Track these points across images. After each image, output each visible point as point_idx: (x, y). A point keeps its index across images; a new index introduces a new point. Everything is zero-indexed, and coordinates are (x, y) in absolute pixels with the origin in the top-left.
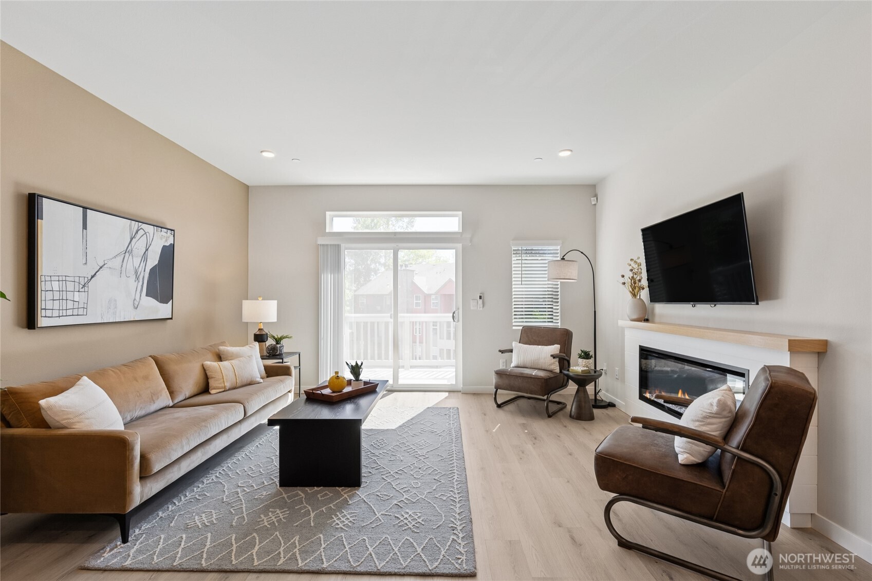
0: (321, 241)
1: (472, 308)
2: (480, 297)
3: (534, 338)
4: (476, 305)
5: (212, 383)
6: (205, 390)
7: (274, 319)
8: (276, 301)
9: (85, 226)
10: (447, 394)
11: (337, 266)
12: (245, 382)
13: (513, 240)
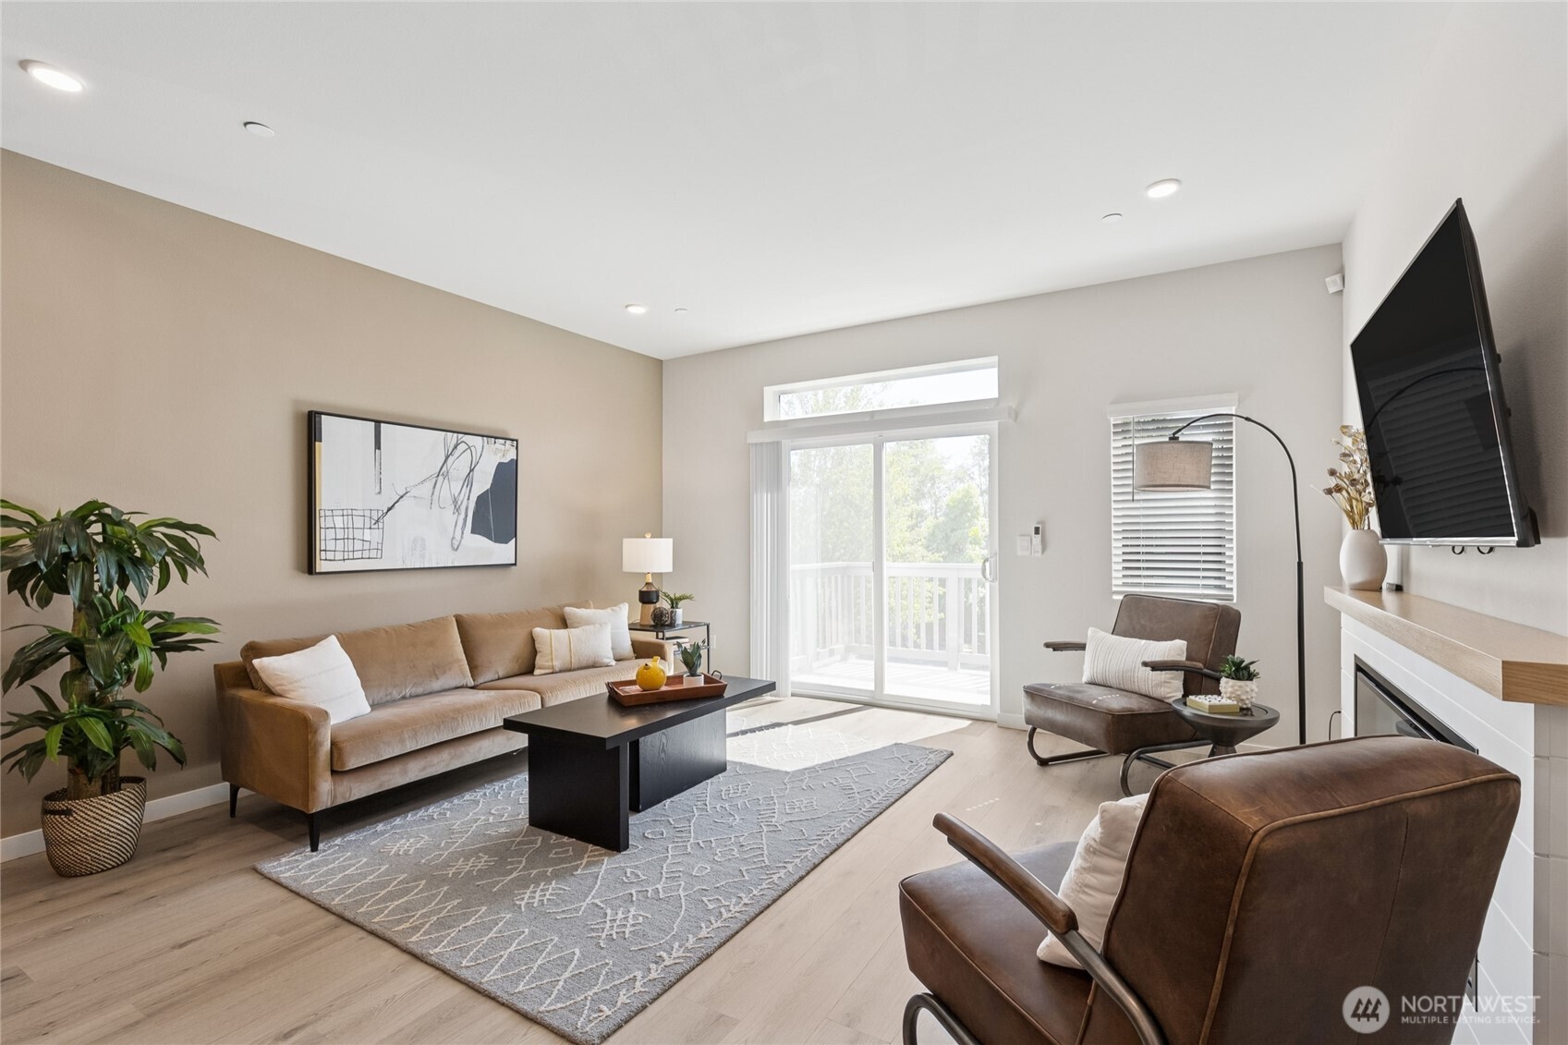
0: (754, 438)
1: (1019, 553)
2: (1037, 531)
3: (1143, 622)
4: (1026, 547)
5: (539, 661)
6: (529, 670)
7: (669, 568)
8: (671, 540)
9: (378, 445)
10: (967, 723)
11: (776, 477)
12: (584, 663)
13: (1112, 403)
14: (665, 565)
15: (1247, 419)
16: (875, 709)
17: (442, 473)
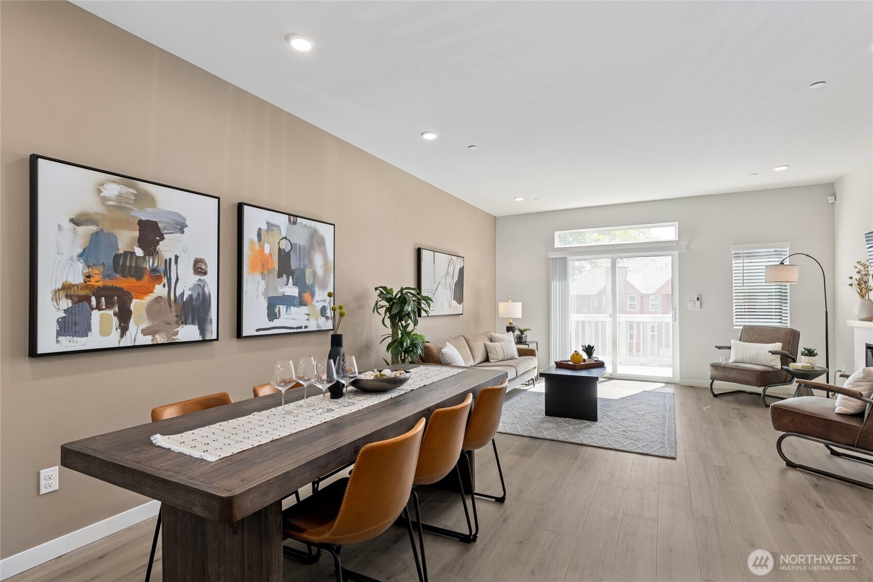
0: (552, 255)
1: (689, 309)
2: (698, 299)
3: (755, 337)
4: (692, 306)
5: (490, 355)
6: (487, 360)
7: (520, 316)
8: (521, 303)
9: (434, 261)
10: (664, 385)
11: (564, 276)
12: (509, 358)
13: (733, 245)
14: (519, 315)
15: (807, 255)
16: (615, 380)
17: (447, 273)
